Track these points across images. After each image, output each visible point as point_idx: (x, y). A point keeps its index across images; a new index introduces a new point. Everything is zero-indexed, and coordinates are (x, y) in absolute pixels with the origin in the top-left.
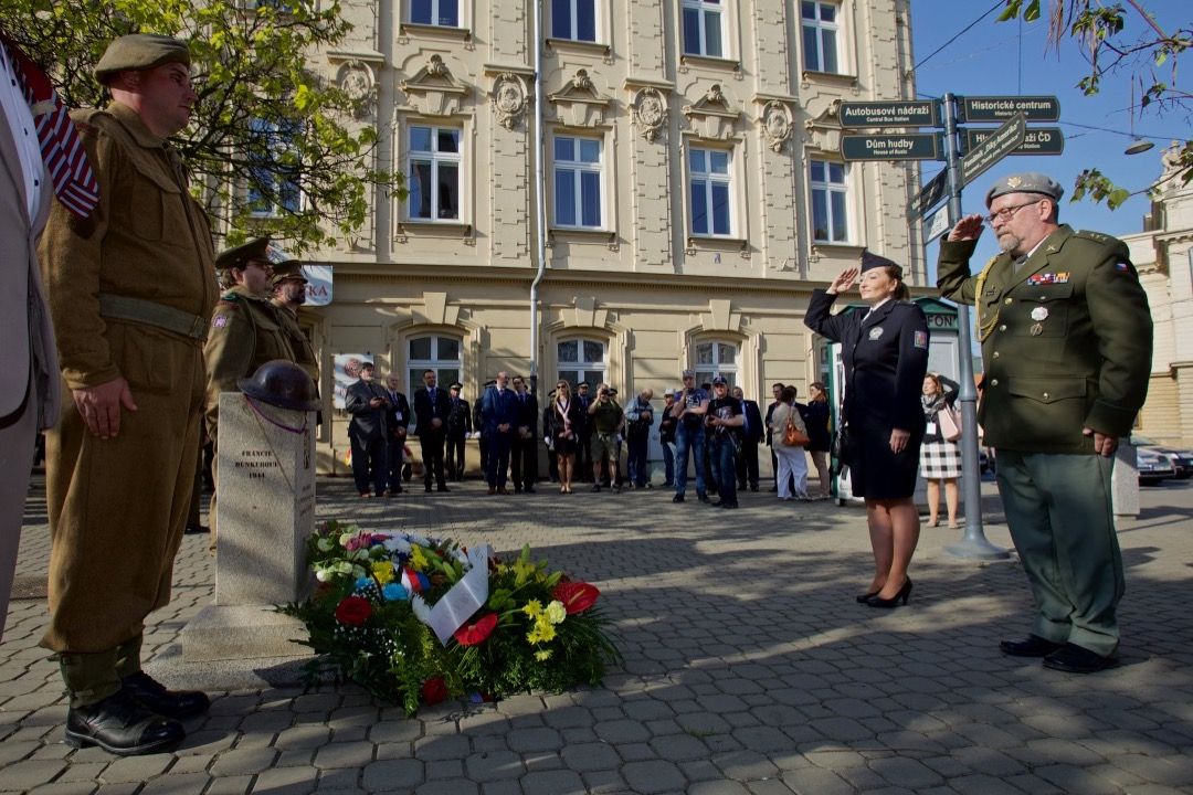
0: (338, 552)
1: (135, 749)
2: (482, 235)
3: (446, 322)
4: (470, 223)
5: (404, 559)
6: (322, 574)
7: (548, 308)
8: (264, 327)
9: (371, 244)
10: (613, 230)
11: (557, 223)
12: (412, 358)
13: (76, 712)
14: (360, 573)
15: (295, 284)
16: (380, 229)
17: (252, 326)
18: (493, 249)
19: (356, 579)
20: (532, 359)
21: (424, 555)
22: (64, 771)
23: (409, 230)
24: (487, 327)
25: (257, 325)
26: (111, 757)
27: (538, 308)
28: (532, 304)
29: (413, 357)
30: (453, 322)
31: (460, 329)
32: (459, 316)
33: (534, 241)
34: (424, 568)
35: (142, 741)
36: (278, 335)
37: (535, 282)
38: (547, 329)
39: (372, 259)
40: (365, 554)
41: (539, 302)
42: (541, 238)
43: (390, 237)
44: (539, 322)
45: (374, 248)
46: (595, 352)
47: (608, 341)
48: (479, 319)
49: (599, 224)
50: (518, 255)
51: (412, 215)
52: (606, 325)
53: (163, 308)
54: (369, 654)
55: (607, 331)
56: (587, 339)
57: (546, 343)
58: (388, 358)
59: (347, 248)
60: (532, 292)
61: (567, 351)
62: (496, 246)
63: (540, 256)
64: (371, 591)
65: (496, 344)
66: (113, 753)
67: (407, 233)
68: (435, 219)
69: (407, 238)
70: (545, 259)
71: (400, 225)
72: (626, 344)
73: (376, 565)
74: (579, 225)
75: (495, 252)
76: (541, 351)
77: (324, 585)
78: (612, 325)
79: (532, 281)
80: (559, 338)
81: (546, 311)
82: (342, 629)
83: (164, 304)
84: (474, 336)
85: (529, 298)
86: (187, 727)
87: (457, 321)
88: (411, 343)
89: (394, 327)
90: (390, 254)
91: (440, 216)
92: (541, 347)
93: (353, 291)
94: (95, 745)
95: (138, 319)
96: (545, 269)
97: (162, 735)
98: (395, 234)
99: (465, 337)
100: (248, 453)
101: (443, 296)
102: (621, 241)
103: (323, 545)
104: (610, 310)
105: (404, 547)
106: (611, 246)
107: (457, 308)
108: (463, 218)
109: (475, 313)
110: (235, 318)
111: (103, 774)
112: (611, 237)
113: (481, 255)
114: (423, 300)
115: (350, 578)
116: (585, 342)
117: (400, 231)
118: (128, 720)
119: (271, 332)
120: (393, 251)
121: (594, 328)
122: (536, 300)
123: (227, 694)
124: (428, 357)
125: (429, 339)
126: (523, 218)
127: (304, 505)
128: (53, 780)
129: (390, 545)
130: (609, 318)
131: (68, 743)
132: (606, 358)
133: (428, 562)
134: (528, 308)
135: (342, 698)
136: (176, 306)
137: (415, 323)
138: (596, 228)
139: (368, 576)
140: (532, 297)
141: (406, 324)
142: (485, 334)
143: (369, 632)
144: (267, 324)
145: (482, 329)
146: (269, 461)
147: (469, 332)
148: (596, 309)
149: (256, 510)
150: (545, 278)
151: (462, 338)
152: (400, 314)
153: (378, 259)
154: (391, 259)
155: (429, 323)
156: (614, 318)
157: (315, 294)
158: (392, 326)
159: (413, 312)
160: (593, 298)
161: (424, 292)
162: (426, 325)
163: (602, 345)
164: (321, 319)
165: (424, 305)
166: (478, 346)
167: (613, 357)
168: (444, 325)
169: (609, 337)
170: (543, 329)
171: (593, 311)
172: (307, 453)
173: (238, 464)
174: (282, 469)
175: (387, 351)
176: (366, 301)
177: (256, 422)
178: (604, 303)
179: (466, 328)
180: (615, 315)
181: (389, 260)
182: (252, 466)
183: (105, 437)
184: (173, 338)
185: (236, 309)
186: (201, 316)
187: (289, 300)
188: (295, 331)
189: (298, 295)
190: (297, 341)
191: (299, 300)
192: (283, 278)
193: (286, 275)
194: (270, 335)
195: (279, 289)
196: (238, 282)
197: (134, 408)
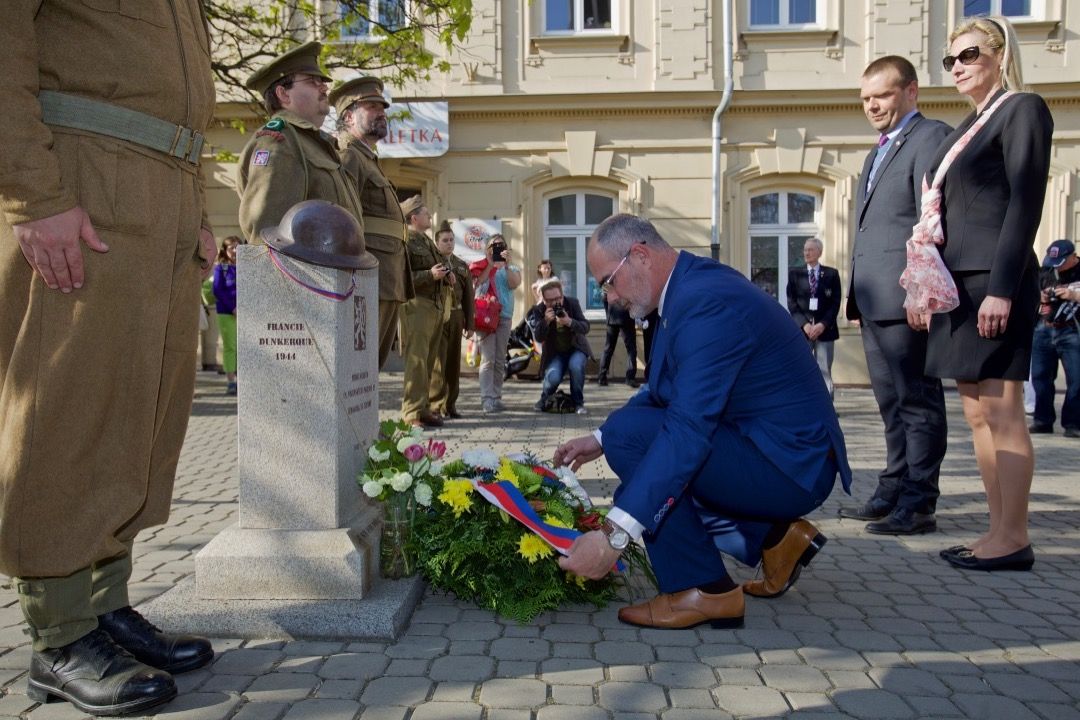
1: (113, 707)
2: (644, 49)
3: (596, 173)
4: (627, 33)
6: (370, 487)
7: (737, 148)
8: (318, 165)
9: (495, 71)
10: (835, 27)
11: (753, 23)
12: (551, 222)
13: (40, 655)
15: (368, 109)
16: (506, 48)
17: (302, 163)
18: (658, 68)
20: (713, 222)
21: (515, 472)
23: (543, 48)
24: (650, 179)
25: (310, 163)
27: (722, 148)
28: (714, 144)
29: (553, 221)
30: (605, 174)
31: (614, 181)
32: (613, 164)
33: (717, 53)
35: (125, 698)
36: (337, 177)
37: (719, 110)
38: (732, 178)
39: (496, 90)
41: (724, 141)
42: (729, 46)
43: (520, 60)
44: (724, 169)
45: (499, 76)
46: (802, 209)
47: (822, 192)
48: (637, 169)
49: (813, 19)
50: (695, 74)
51: (549, 27)
52: (821, 169)
53: (129, 114)
55: (822, 177)
56: (793, 191)
57: (733, 197)
58: (519, 224)
59: (465, 78)
60: (715, 124)
61: (762, 207)
62: (662, 64)
63: (726, 73)
65: (662, 194)
66: (86, 712)
67: (542, 53)
68: (580, 30)
69: (542, 59)
70: (733, 76)
71: (533, 42)
73: (450, 483)
74: (784, 24)
75: (662, 71)
76: (726, 210)
78: (828, 169)
79: (712, 110)
80: (751, 191)
81: (734, 153)
83: (129, 107)
84: (633, 191)
85: (710, 135)
87: (611, 170)
88: (552, 202)
89: (527, 182)
90: (521, 83)
91: (587, 26)
92: (727, 204)
93: (475, 135)
94: (63, 699)
95: (92, 129)
96: (734, 93)
97: (148, 690)
98: (527, 54)
99: (621, 193)
101: (590, 137)
102: (846, 42)
104: (826, 147)
105: (491, 461)
106: (830, 52)
107: (610, 154)
108: (617, 26)
109: (634, 159)
110: (279, 152)
112: (833, 37)
113: (644, 76)
114: (565, 145)
116: (789, 195)
117: (534, 50)
118: (104, 669)
119: (328, 171)
120: (524, 79)
121: (803, 174)
122: (720, 138)
124: (572, 221)
125: (573, 198)
126: (702, 20)
127: (355, 401)
129: (471, 458)
130: (825, 159)
131: (30, 696)
132: (819, 216)
134: (708, 150)
136: (146, 111)
137: (556, 175)
138: (808, 27)
140: (715, 132)
141: (549, 176)
142: (647, 189)
144: (322, 160)
145: (643, 181)
146: (301, 337)
147: (626, 186)
148: (806, 146)
149: (285, 405)
150: (733, 104)
151: (617, 194)
152: (535, 165)
153: (505, 91)
154: (521, 89)
155: (573, 174)
156: (833, 157)
157: (427, 141)
158: (525, 181)
159: (551, 161)
160: (802, 131)
161: (566, 133)
162: (569, 178)
163: (813, 199)
164: (435, 175)
165: (565, 150)
166: (637, 207)
167: (829, 216)
168: (594, 178)
169: (824, 187)
170: (729, 179)
171: (801, 150)
172: (360, 328)
173: (262, 341)
174: (318, 348)
175: (518, 215)
176: (488, 149)
177: (282, 284)
178: (818, 137)
179: (622, 181)
180: (834, 153)
181: (519, 91)
182: (280, 342)
183: (67, 290)
184: (146, 156)
185: (280, 141)
186: (185, 126)
187: (363, 132)
188: (373, 174)
189: (375, 126)
190: (377, 188)
191: (377, 132)
192: (354, 102)
193: (358, 97)
194: (327, 176)
195: (350, 117)
196: (284, 105)
197: (104, 247)
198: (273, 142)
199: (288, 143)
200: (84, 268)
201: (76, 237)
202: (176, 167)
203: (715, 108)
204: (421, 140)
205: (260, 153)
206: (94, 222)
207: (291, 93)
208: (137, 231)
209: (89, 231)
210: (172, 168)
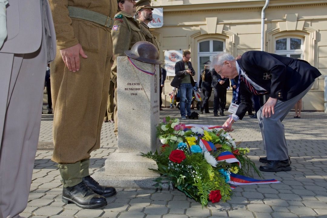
0: (171, 131)
1: (88, 206)
3: (217, 33)
5: (200, 136)
6: (163, 140)
7: (271, 22)
8: (134, 29)
13: (65, 189)
14: (180, 141)
15: (147, 11)
17: (129, 29)
19: (178, 143)
21: (210, 135)
22: (62, 211)
24: (238, 34)
25: (131, 29)
26: (80, 208)
27: (265, 22)
28: (262, 21)
29: (201, 51)
30: (221, 33)
31: (224, 35)
32: (223, 29)
34: (210, 141)
35: (91, 203)
36: (140, 34)
38: (269, 33)
40: (182, 133)
41: (266, 19)
44: (266, 29)
46: (296, 44)
47: (304, 37)
48: (233, 31)
52: (304, 29)
54: (184, 177)
55: (304, 32)
56: (292, 37)
57: (269, 40)
60: (262, 13)
61: (281, 44)
64: (185, 148)
65: (243, 40)
66: (80, 207)
72: (315, 39)
73: (188, 138)
76: (266, 45)
77: (164, 146)
78: (307, 29)
79: (262, 8)
80: (276, 38)
81: (270, 24)
82: (172, 164)
83: (94, 11)
84: (231, 39)
85: (260, 18)
86: (108, 200)
87: (223, 31)
88: (200, 44)
89: (192, 36)
92: (267, 43)
93: (173, 20)
94: (74, 203)
96: (270, 1)
97: (98, 202)
99: (227, 40)
100: (130, 84)
101: (215, 19)
103: (164, 128)
104: (306, 20)
105: (200, 131)
107: (223, 25)
109: (232, 27)
110: (122, 26)
111: (77, 214)
114: (206, 23)
115: (176, 142)
116: (291, 39)
118: (85, 194)
119: (137, 32)
121: (297, 31)
122: (264, 18)
123: (123, 190)
124: (208, 50)
125: (209, 42)
127: (155, 110)
128: (58, 214)
129: (194, 130)
130: (305, 25)
131: (63, 201)
132: (303, 47)
133: (212, 138)
134: (260, 23)
135: (173, 196)
137: (202, 34)
139: (184, 142)
140: (262, 16)
141: (199, 34)
142: (237, 38)
143: (185, 167)
144: (135, 28)
145: (235, 35)
146: (139, 88)
147: (229, 37)
148: (298, 20)
149: (134, 111)
150: (270, 5)
151: (225, 40)
152: (194, 30)
153: (184, 3)
154: (190, 2)
155: (208, 33)
156: (308, 24)
157: (155, 22)
158: (191, 36)
159: (201, 29)
160: (297, 15)
161: (206, 18)
162: (207, 34)
163: (301, 40)
164: (158, 34)
165: (206, 25)
166: (233, 44)
167: (307, 46)
168: (216, 34)
169: (305, 35)
170: (268, 34)
171: (296, 22)
172: (156, 85)
173: (126, 89)
174: (144, 91)
175: (189, 48)
176: (178, 25)
177: (133, 70)
178: (303, 17)
179: (227, 35)
180: (309, 23)
181: (189, 3)
182: (132, 90)
183: (74, 71)
184: (98, 27)
185: (122, 22)
186: (110, 17)
187: (145, 19)
188: (148, 33)
189: (149, 16)
190: (150, 38)
191: (149, 18)
192: (142, 8)
193: (144, 6)
194: (137, 33)
195: (140, 13)
196: (122, 10)
197: (86, 57)
198: (119, 22)
199: (124, 22)
200: (80, 64)
201: (78, 53)
202: (106, 30)
203: (263, 7)
204: (153, 22)
205: (115, 26)
206: (84, 49)
207: (124, 5)
208: (95, 51)
209: (82, 51)
210: (105, 30)
